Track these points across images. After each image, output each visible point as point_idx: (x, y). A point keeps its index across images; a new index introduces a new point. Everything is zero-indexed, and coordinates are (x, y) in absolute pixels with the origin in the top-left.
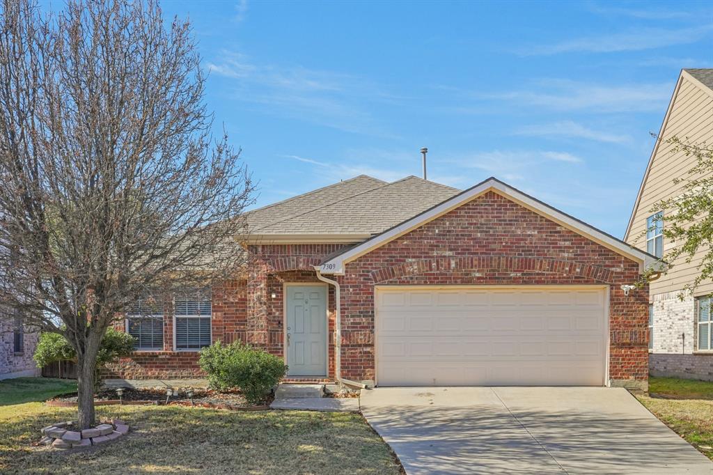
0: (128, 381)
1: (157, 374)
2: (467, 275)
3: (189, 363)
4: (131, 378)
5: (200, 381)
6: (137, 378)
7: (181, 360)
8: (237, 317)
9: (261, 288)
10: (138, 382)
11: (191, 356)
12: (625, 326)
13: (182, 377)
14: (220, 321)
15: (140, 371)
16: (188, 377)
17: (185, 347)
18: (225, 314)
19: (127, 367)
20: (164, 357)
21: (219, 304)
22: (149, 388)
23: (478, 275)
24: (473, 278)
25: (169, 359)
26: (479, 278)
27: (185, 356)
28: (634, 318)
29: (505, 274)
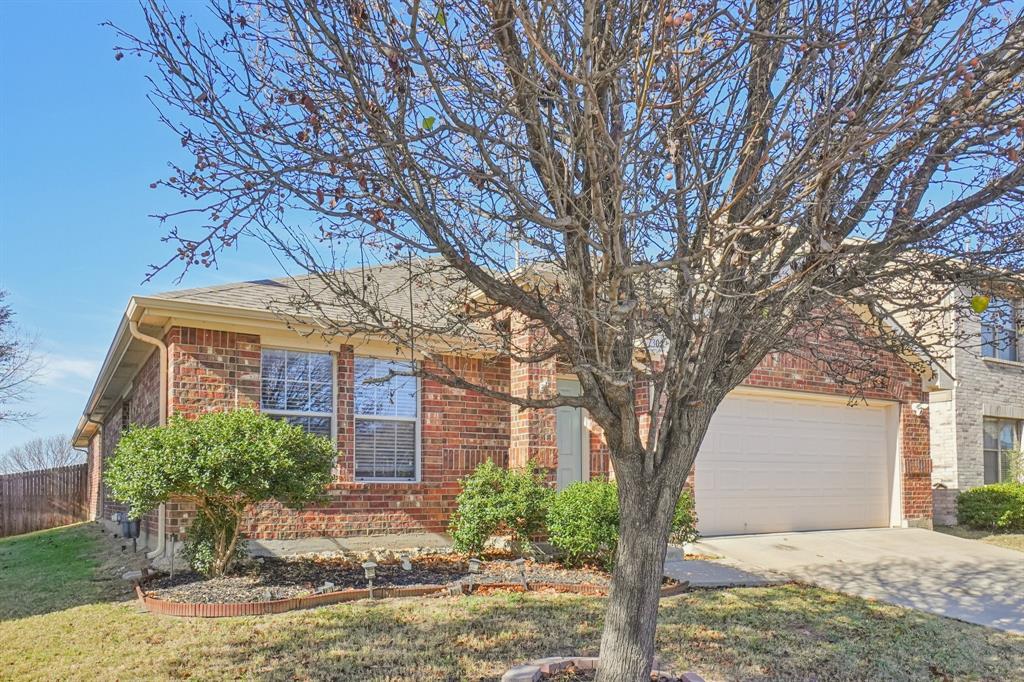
0: (262, 542)
1: (323, 527)
2: (787, 375)
3: (382, 505)
4: (271, 537)
5: (402, 537)
6: (285, 537)
7: (369, 498)
8: (465, 423)
9: (549, 371)
10: (287, 544)
11: (388, 491)
12: (914, 453)
13: (371, 532)
14: (438, 428)
15: (289, 521)
16: (380, 531)
17: (391, 474)
18: (445, 416)
19: (264, 514)
20: (337, 493)
21: (436, 397)
22: (309, 555)
23: (798, 377)
24: (792, 381)
25: (347, 498)
26: (799, 382)
27: (377, 492)
28: (920, 444)
29: (821, 379)
